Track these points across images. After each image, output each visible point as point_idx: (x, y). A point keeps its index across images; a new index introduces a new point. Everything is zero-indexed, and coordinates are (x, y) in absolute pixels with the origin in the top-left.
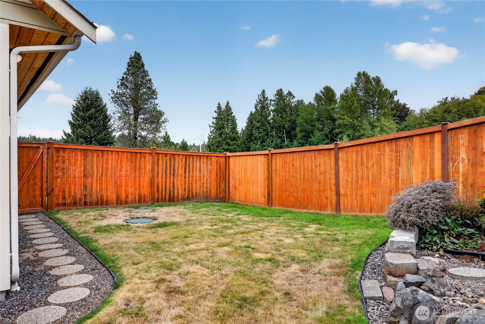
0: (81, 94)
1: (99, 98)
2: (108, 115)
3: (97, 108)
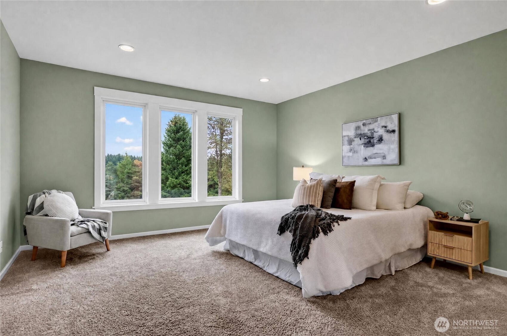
0: (172, 119)
1: (185, 122)
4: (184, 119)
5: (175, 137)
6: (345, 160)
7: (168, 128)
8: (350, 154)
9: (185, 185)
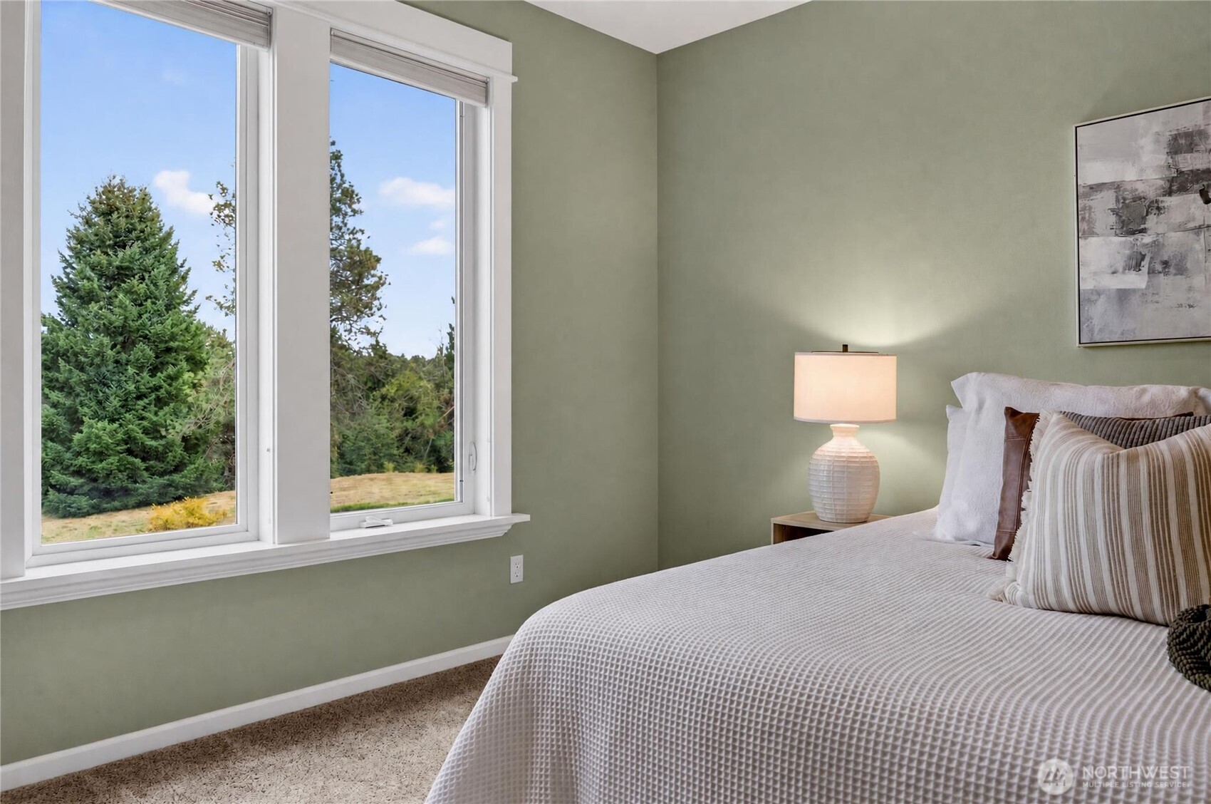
0: (93, 196)
1: (150, 209)
2: (179, 262)
3: (146, 239)
4: (145, 198)
5: (110, 264)
6: (1099, 313)
7: (82, 228)
8: (1137, 281)
9: (151, 443)
